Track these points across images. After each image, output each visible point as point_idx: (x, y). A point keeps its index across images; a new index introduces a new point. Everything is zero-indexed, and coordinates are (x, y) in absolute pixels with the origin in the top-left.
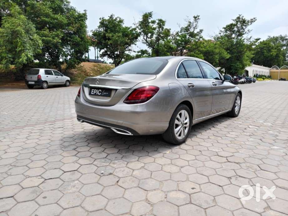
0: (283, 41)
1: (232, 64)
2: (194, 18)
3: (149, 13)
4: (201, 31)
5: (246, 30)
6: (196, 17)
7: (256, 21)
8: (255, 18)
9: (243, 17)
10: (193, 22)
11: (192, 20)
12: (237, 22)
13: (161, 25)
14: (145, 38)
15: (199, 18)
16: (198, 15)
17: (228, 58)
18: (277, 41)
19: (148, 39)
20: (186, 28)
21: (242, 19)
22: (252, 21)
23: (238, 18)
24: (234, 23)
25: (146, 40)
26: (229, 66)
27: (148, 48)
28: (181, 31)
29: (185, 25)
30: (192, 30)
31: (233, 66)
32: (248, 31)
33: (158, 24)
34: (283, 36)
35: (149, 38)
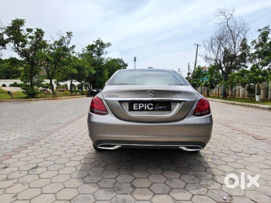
0: (120, 62)
1: (96, 78)
2: (67, 34)
3: (20, 20)
4: (74, 47)
5: (104, 51)
6: (69, 33)
7: (111, 46)
8: (110, 43)
9: (102, 41)
10: (66, 38)
11: (65, 35)
12: (97, 44)
13: (39, 35)
14: (16, 45)
15: (72, 34)
16: (71, 32)
17: (94, 73)
18: (117, 62)
19: (19, 48)
20: (59, 41)
21: (101, 42)
22: (109, 45)
23: (98, 41)
24: (95, 44)
25: (18, 49)
26: (94, 80)
27: (20, 57)
28: (54, 44)
29: (58, 39)
30: (64, 45)
31: (97, 80)
32: (106, 52)
33: (36, 33)
34: (120, 59)
35: (20, 46)
